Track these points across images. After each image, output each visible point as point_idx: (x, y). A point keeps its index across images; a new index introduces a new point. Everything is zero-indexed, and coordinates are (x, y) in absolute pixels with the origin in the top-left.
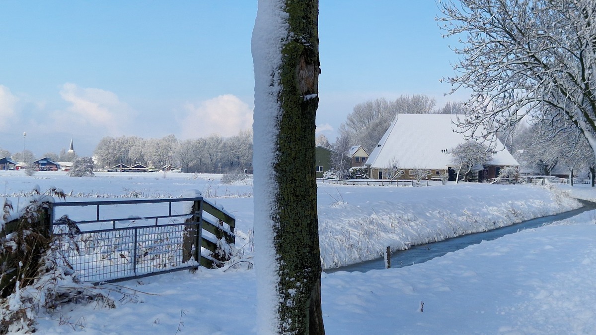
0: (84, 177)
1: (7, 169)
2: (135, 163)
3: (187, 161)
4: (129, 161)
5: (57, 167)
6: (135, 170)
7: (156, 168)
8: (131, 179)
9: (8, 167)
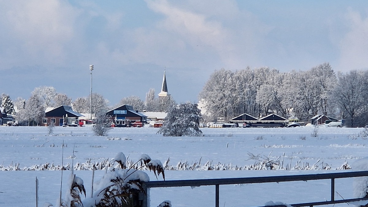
0: (186, 136)
1: (66, 125)
2: (267, 113)
3: (352, 107)
4: (257, 109)
5: (143, 121)
6: (267, 123)
7: (301, 120)
8: (262, 138)
9: (67, 121)
